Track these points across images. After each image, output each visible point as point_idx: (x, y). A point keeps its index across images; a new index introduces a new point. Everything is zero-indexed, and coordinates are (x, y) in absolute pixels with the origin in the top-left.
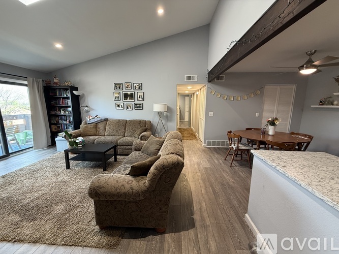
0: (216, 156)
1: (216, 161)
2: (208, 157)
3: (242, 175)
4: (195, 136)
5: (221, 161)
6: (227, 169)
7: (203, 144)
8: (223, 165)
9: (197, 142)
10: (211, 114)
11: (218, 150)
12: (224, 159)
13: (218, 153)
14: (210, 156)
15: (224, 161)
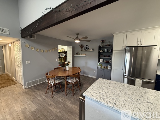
0: (38, 93)
1: (40, 98)
2: (32, 97)
3: (61, 101)
4: (12, 80)
5: (43, 96)
6: (50, 101)
7: (23, 87)
8: (46, 99)
9: (17, 86)
10: (28, 62)
11: (37, 87)
12: (45, 93)
13: (38, 90)
14: (33, 96)
15: (45, 95)
